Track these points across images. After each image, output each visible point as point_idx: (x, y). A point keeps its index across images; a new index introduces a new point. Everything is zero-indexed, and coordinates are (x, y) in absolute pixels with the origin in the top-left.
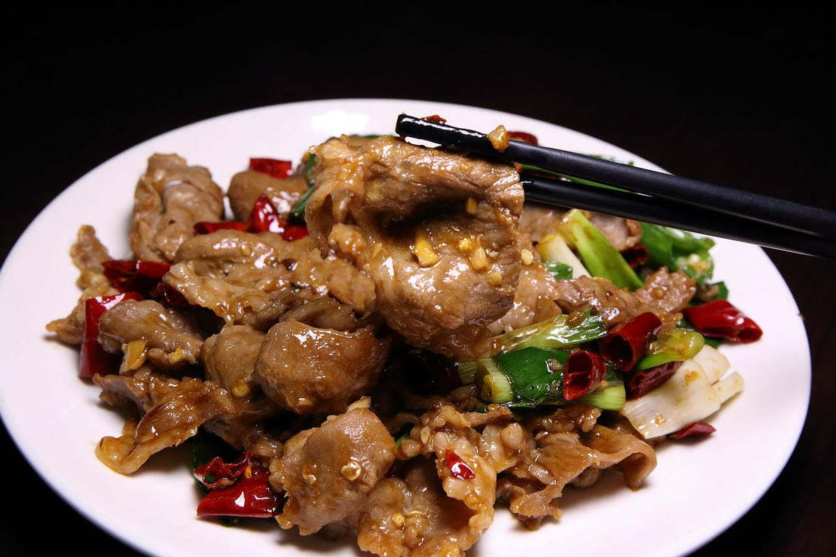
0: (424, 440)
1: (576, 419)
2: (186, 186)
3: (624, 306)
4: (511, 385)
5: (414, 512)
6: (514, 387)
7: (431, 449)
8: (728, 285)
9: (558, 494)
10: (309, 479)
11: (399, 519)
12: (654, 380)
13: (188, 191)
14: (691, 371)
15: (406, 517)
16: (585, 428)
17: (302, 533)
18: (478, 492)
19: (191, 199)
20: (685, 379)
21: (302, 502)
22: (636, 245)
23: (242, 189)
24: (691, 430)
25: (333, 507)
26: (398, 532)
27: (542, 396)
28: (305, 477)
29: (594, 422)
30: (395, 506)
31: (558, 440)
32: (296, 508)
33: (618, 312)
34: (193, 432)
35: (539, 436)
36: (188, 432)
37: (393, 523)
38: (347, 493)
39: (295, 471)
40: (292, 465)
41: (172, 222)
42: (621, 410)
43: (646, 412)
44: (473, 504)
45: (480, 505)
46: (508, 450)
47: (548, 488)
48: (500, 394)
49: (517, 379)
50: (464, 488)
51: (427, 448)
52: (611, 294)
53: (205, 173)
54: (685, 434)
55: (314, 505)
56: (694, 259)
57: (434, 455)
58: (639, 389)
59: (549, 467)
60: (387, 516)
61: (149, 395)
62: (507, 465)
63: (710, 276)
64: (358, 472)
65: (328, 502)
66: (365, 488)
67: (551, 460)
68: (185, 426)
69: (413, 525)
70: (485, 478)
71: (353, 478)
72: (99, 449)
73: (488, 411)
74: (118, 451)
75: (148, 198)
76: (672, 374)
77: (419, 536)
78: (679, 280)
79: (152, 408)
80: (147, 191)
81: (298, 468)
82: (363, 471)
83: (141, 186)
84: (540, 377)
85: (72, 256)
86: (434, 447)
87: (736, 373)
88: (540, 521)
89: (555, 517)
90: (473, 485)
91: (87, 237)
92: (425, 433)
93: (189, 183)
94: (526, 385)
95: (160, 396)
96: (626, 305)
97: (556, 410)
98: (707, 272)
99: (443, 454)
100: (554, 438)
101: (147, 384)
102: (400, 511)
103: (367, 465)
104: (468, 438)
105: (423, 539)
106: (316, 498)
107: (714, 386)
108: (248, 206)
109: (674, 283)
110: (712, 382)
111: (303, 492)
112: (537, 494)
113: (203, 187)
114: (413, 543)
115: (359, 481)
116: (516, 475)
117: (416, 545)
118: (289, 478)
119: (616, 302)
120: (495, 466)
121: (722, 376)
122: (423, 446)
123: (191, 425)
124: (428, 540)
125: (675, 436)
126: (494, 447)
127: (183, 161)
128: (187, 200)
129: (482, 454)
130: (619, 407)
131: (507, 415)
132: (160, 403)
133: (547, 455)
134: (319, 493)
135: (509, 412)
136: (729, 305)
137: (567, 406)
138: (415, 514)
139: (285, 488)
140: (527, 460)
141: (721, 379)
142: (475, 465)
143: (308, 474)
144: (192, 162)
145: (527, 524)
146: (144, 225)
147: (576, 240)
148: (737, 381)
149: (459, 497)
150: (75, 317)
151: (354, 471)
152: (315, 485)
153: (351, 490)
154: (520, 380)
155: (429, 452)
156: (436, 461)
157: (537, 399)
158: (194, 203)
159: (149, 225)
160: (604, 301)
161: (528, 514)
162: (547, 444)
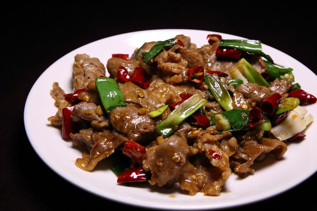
0: (200, 147)
1: (255, 135)
2: (91, 65)
3: (266, 92)
4: (229, 123)
5: (200, 174)
6: (231, 124)
7: (203, 150)
8: (300, 84)
9: (252, 163)
10: (160, 164)
11: (194, 177)
12: (281, 119)
13: (93, 67)
14: (294, 115)
15: (197, 176)
16: (259, 138)
17: (160, 186)
18: (224, 163)
19: (94, 70)
20: (292, 118)
21: (158, 174)
22: (265, 72)
23: (113, 64)
24: (297, 136)
25: (171, 173)
26: (195, 182)
27: (241, 126)
28: (158, 164)
29: (262, 135)
30: (192, 172)
31: (249, 143)
32: (156, 176)
33: (264, 94)
34: (113, 151)
35: (242, 142)
36: (111, 152)
37: (193, 178)
38: (176, 167)
39: (154, 163)
40: (152, 161)
41: (89, 78)
42: (270, 131)
43: (280, 131)
44: (223, 168)
45: (226, 168)
46: (231, 148)
47: (248, 161)
48: (226, 127)
49: (231, 121)
50: (219, 163)
51: (202, 150)
52: (261, 88)
53: (97, 60)
54: (295, 138)
55: (164, 174)
56: (287, 75)
57: (205, 152)
58: (276, 122)
59: (247, 154)
60: (190, 176)
61: (92, 140)
62: (232, 154)
63: (294, 81)
64: (179, 159)
65: (169, 172)
66: (182, 164)
67: (248, 151)
68: (109, 150)
69: (200, 179)
70: (225, 158)
71: (178, 161)
72: (77, 163)
73: (223, 134)
74: (84, 163)
75: (79, 70)
76: (287, 116)
77: (203, 183)
78: (284, 82)
79: (95, 145)
80: (78, 67)
81: (154, 162)
82: (181, 158)
83: (75, 66)
84: (240, 119)
85: (51, 95)
86: (205, 149)
87: (310, 114)
88: (246, 174)
89: (252, 172)
90: (222, 161)
91: (56, 87)
92: (200, 145)
93: (92, 64)
94: (235, 123)
95: (97, 140)
96: (267, 91)
97: (247, 132)
98: (292, 80)
99: (208, 151)
100: (247, 143)
101: (91, 136)
102: (194, 174)
103: (181, 155)
104: (216, 144)
105: (204, 184)
106: (164, 171)
107: (303, 120)
108: (116, 71)
109: (282, 84)
110: (302, 118)
111: (158, 170)
112: (244, 164)
113: (98, 65)
114: (201, 186)
115: (180, 162)
116: (235, 157)
117: (202, 187)
118: (152, 165)
119: (263, 91)
120: (228, 154)
121: (305, 116)
122: (199, 149)
123: (112, 149)
124: (206, 184)
125: (291, 140)
126: (226, 147)
127: (88, 56)
128: (93, 70)
129: (222, 150)
130: (269, 129)
131: (230, 135)
132: (98, 143)
133: (246, 149)
134: (165, 169)
135: (231, 133)
136: (302, 91)
137: (251, 130)
138: (200, 175)
139: (151, 169)
140: (239, 152)
141: (305, 117)
142: (221, 154)
143: (159, 162)
144: (91, 57)
145: (242, 176)
146: (79, 80)
147: (244, 70)
148: (311, 117)
149: (217, 166)
150: (58, 115)
151: (177, 158)
152: (163, 166)
153: (177, 165)
154: (233, 121)
155: (203, 151)
156: (206, 154)
157: (240, 127)
158: (96, 71)
159: (81, 80)
160: (259, 91)
161: (242, 171)
162: (245, 145)
